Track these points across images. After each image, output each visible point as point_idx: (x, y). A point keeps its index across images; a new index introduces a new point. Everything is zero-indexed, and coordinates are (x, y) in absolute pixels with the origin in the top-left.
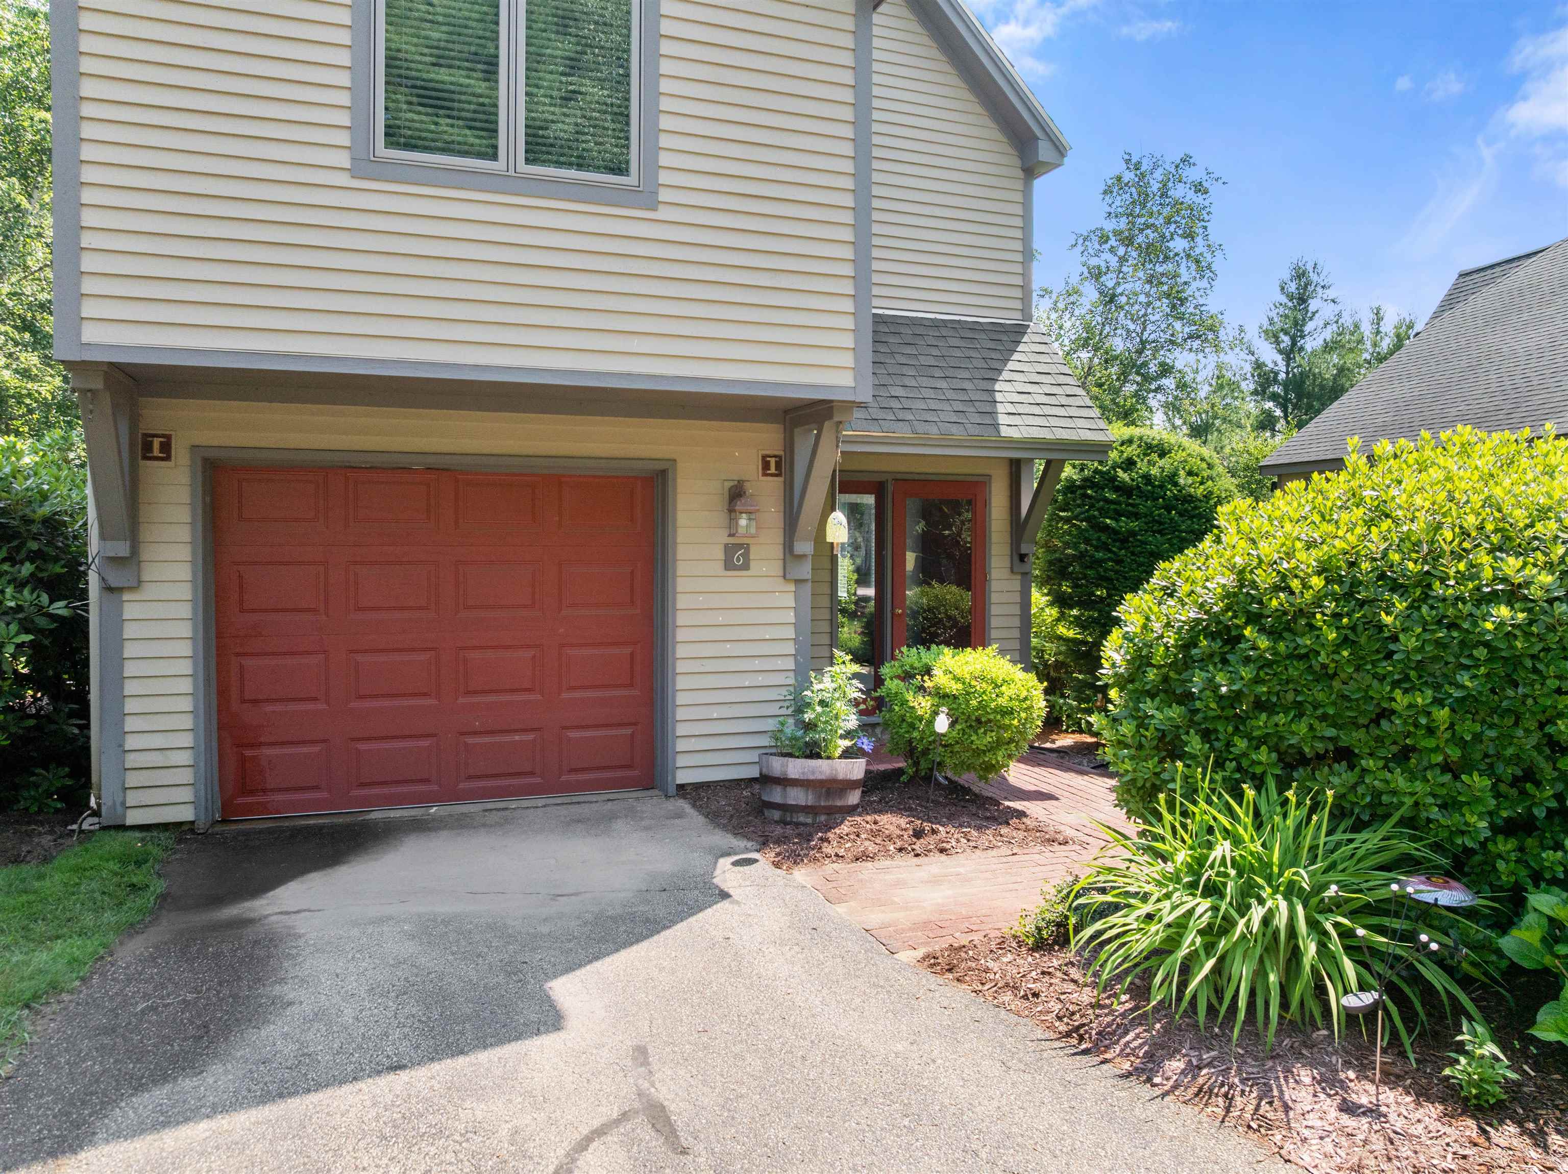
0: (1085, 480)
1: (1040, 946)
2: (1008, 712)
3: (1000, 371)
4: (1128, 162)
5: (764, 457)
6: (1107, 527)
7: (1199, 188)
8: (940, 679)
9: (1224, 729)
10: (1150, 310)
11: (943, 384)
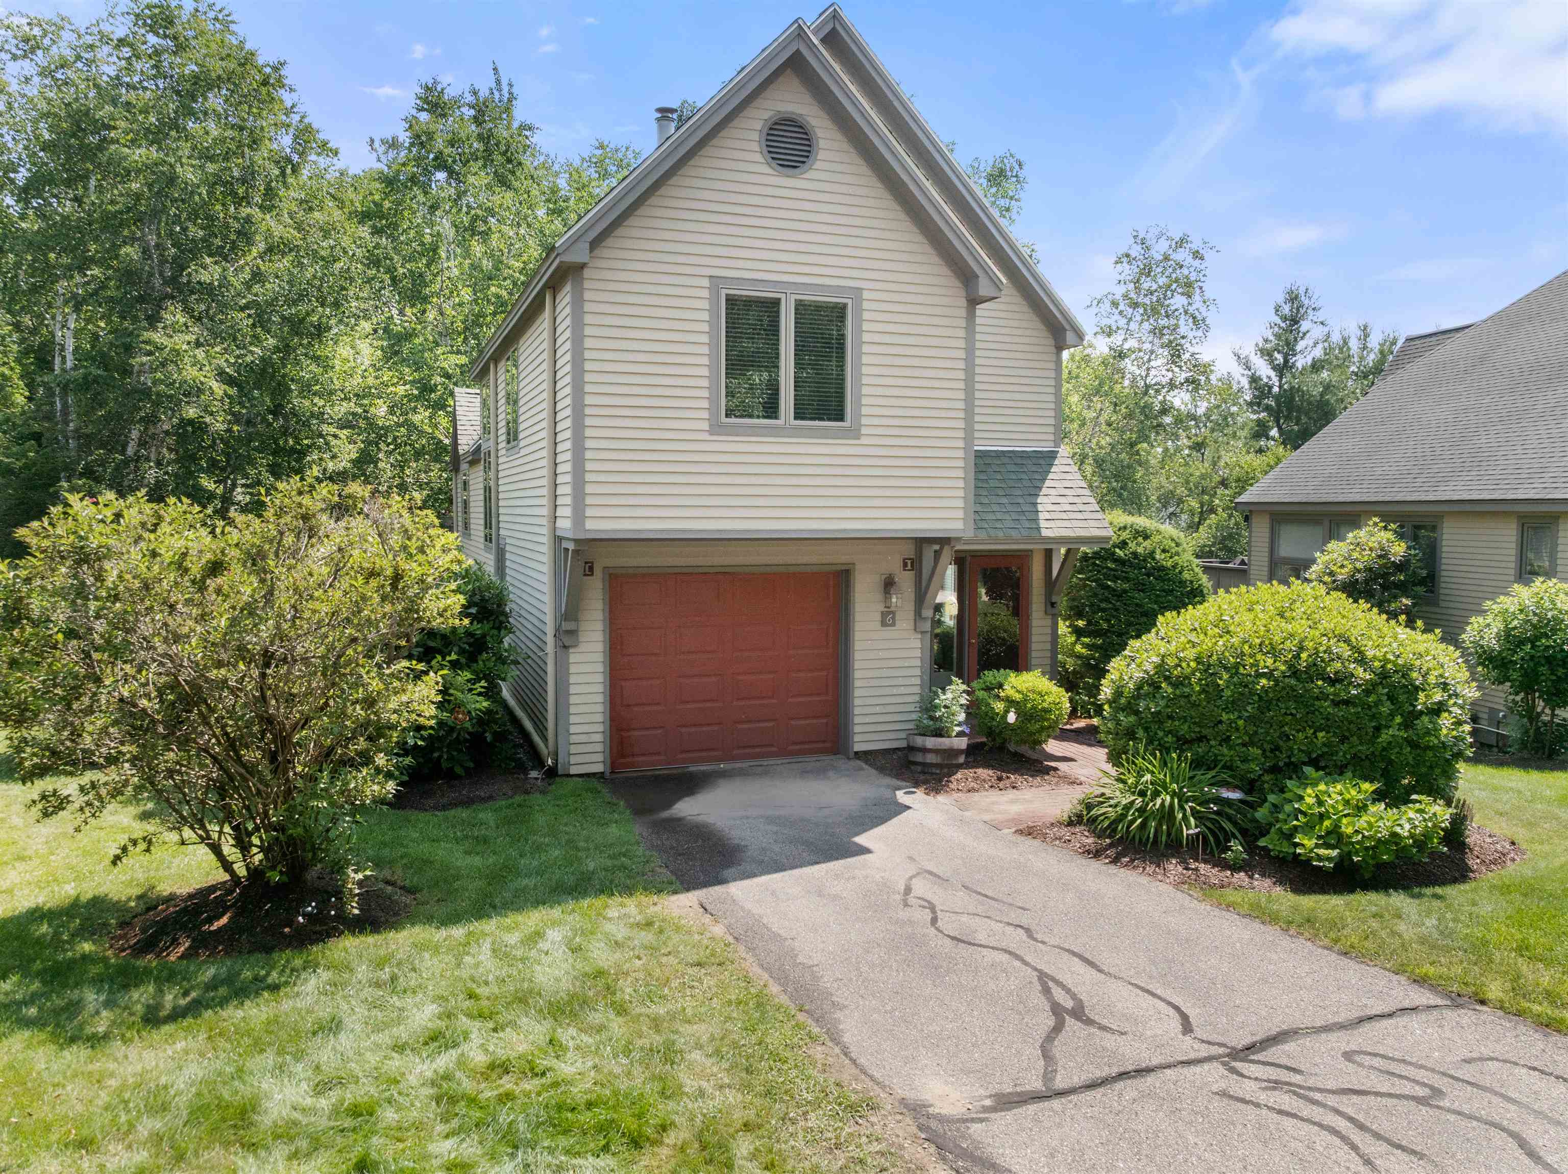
0: (1094, 553)
1: (1070, 824)
2: (1047, 711)
3: (1040, 488)
4: (1135, 237)
5: (904, 560)
6: (1109, 586)
7: (1197, 255)
8: (1008, 691)
9: (1154, 727)
10: (1153, 357)
11: (1004, 500)
